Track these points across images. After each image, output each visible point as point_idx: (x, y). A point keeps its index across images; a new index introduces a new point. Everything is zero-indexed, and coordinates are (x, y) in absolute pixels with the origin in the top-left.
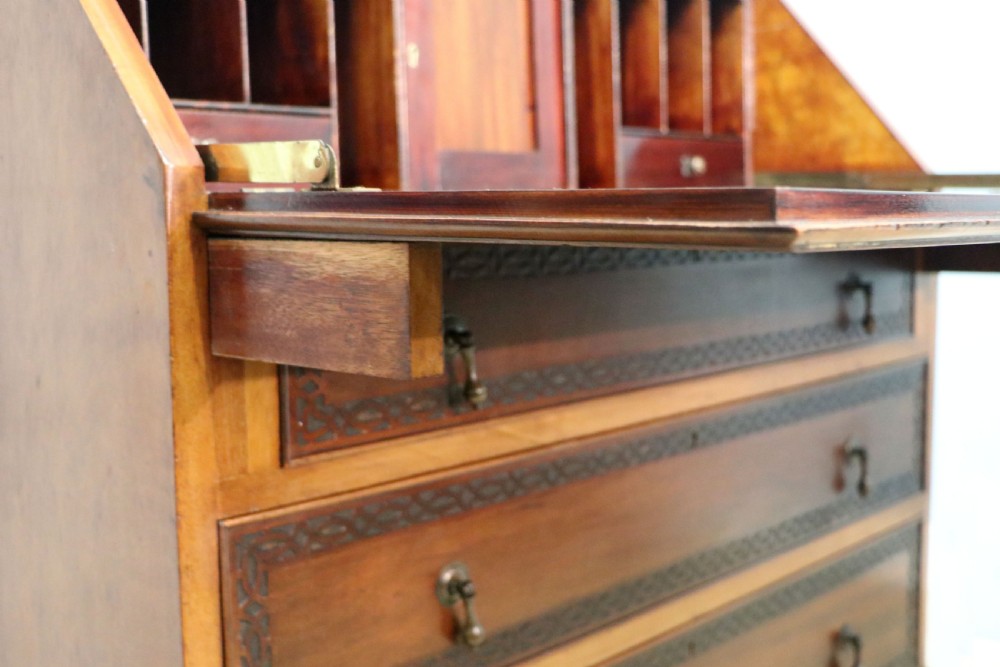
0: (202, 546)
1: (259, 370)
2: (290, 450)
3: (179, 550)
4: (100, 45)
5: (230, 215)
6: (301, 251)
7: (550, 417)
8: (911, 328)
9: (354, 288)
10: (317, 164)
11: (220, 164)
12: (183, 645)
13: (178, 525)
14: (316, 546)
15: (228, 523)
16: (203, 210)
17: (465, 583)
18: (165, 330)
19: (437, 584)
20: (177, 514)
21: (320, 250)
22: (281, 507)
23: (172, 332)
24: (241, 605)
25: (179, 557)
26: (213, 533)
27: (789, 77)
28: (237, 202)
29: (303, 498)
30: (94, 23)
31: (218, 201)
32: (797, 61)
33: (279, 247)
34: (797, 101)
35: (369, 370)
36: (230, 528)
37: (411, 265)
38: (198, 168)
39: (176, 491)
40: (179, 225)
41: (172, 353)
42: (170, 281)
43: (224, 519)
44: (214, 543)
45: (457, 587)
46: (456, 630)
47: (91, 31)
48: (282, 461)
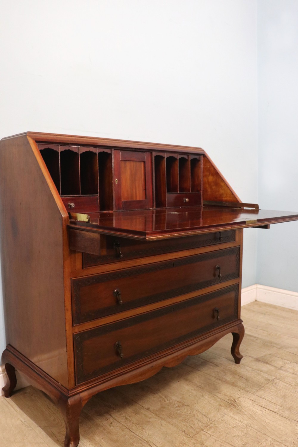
0: (68, 283)
1: (78, 252)
2: (84, 266)
3: (64, 283)
4: (52, 194)
5: (73, 226)
6: (84, 233)
7: (139, 260)
8: (235, 240)
9: (92, 240)
10: (87, 218)
11: (72, 216)
12: (65, 300)
13: (64, 279)
14: (89, 284)
15: (73, 279)
16: (69, 224)
17: (119, 292)
18: (62, 244)
19: (114, 292)
20: (64, 277)
21: (87, 233)
22: (82, 276)
23: (63, 245)
24: (75, 294)
25: (64, 284)
26: (70, 280)
27: (211, 178)
28: (75, 223)
29: (86, 275)
30: (51, 190)
31: (71, 223)
32: (213, 175)
33: (81, 232)
34: (213, 184)
35: (95, 254)
36: (73, 280)
37: (101, 237)
38: (68, 217)
39: (64, 273)
40: (65, 227)
41: (63, 249)
42: (63, 237)
43: (72, 278)
44: (70, 282)
45: (117, 292)
46: (117, 301)
47: (50, 191)
48: (83, 268)
